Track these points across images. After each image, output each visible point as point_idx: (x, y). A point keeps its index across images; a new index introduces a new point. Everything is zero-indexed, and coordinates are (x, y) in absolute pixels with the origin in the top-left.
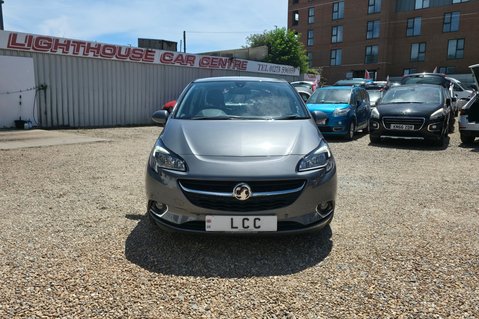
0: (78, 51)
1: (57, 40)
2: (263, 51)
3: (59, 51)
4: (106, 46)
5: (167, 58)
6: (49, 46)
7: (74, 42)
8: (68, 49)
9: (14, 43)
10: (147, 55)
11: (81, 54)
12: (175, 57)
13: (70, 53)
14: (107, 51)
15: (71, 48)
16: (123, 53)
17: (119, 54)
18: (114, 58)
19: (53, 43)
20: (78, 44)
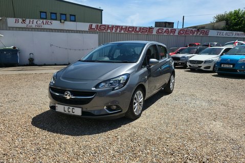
0: (117, 30)
1: (108, 26)
2: (223, 24)
3: (109, 31)
4: (130, 27)
5: (160, 31)
6: (105, 28)
7: (116, 26)
8: (112, 30)
9: (91, 28)
10: (149, 30)
11: (118, 32)
12: (164, 31)
13: (114, 31)
14: (130, 30)
15: (114, 29)
16: (137, 30)
17: (136, 31)
18: (133, 33)
19: (107, 27)
20: (117, 27)
